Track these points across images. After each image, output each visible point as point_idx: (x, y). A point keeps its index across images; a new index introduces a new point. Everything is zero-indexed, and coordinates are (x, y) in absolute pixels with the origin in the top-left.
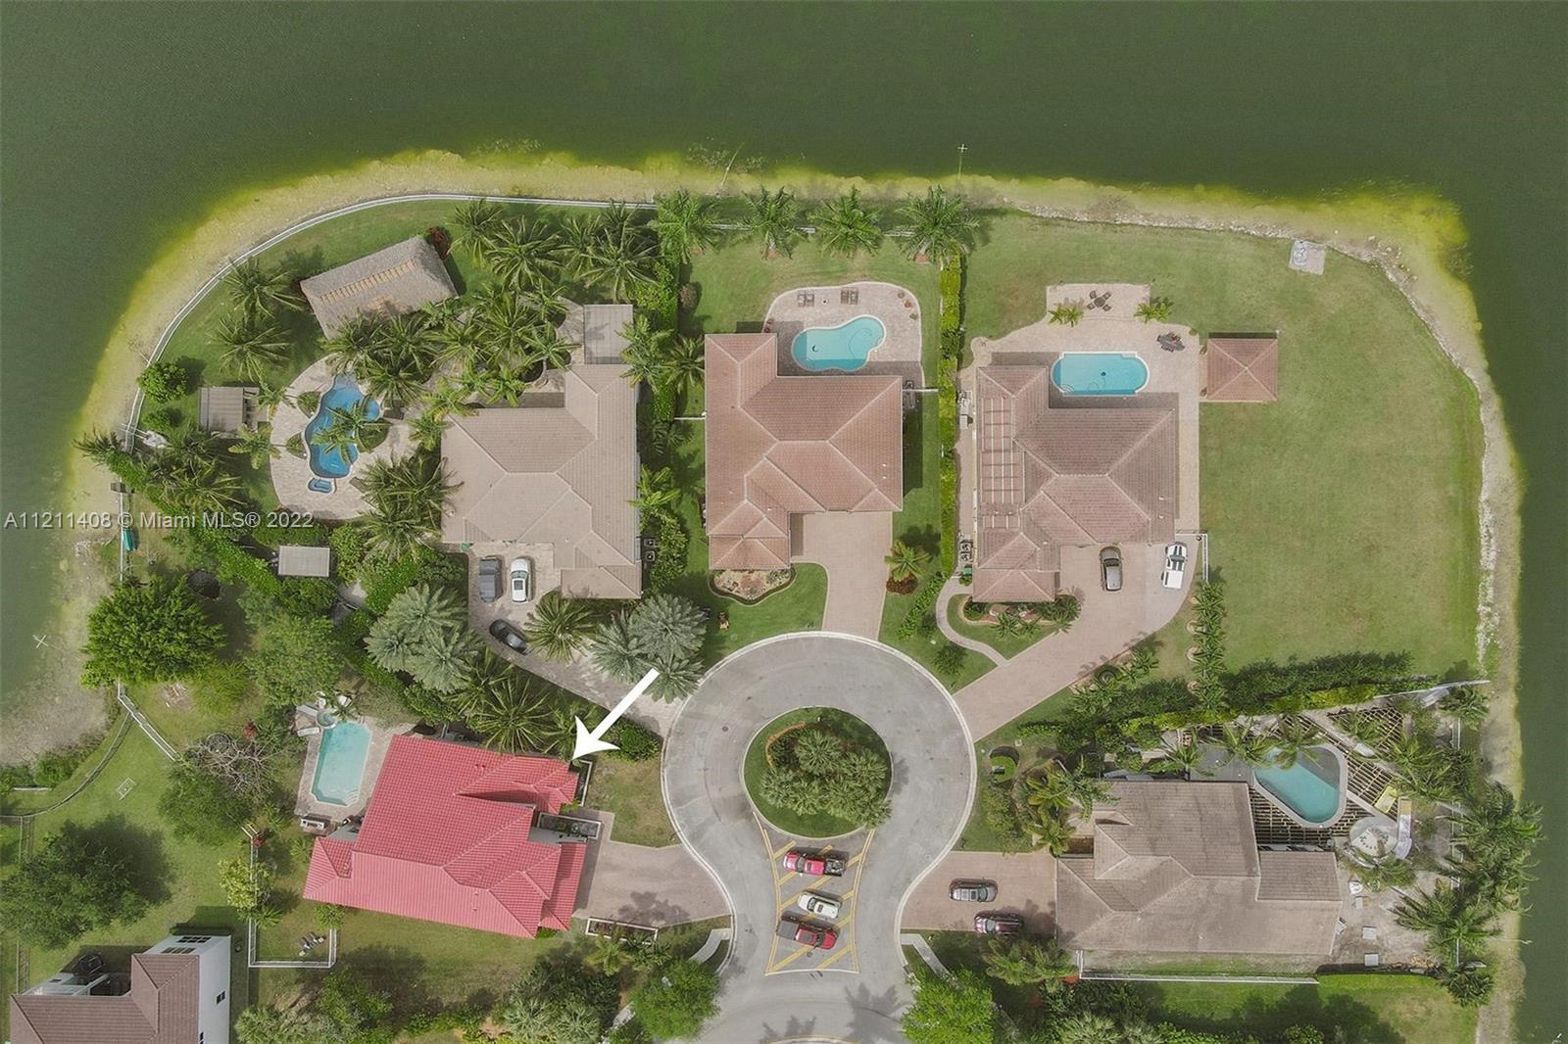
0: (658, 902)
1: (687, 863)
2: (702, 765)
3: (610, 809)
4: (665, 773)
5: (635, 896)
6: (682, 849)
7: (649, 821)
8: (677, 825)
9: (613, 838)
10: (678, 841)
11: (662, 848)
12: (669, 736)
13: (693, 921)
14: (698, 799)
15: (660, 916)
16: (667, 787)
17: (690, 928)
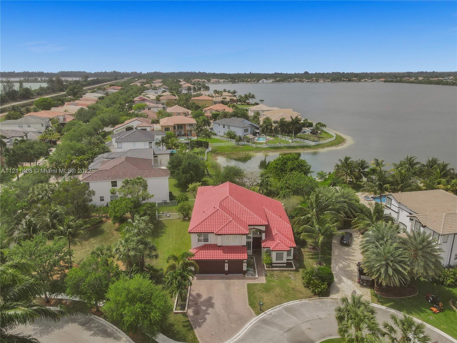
0: (207, 310)
1: (242, 321)
2: (322, 316)
3: (268, 281)
4: (304, 301)
5: (210, 298)
6: (251, 317)
7: (266, 298)
8: (269, 311)
9: (249, 285)
10: (258, 314)
11: (250, 307)
12: (332, 299)
13: (195, 331)
14: (295, 318)
15: (197, 312)
16: (295, 303)
17: (189, 330)
